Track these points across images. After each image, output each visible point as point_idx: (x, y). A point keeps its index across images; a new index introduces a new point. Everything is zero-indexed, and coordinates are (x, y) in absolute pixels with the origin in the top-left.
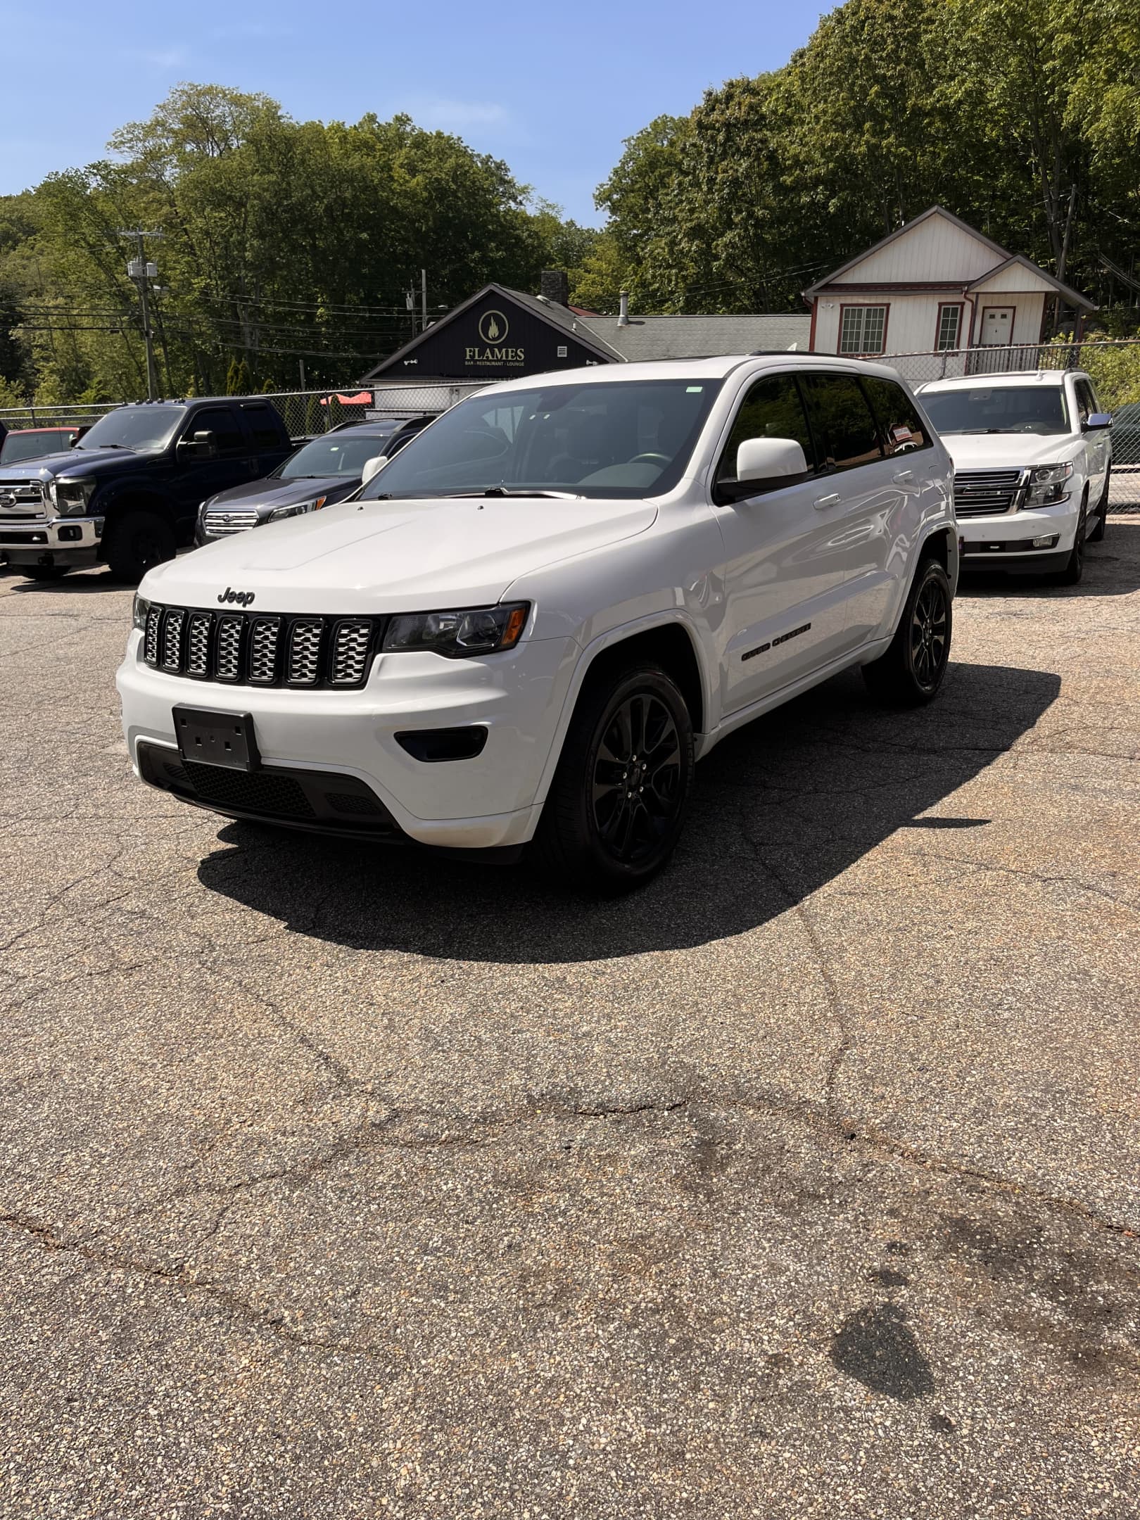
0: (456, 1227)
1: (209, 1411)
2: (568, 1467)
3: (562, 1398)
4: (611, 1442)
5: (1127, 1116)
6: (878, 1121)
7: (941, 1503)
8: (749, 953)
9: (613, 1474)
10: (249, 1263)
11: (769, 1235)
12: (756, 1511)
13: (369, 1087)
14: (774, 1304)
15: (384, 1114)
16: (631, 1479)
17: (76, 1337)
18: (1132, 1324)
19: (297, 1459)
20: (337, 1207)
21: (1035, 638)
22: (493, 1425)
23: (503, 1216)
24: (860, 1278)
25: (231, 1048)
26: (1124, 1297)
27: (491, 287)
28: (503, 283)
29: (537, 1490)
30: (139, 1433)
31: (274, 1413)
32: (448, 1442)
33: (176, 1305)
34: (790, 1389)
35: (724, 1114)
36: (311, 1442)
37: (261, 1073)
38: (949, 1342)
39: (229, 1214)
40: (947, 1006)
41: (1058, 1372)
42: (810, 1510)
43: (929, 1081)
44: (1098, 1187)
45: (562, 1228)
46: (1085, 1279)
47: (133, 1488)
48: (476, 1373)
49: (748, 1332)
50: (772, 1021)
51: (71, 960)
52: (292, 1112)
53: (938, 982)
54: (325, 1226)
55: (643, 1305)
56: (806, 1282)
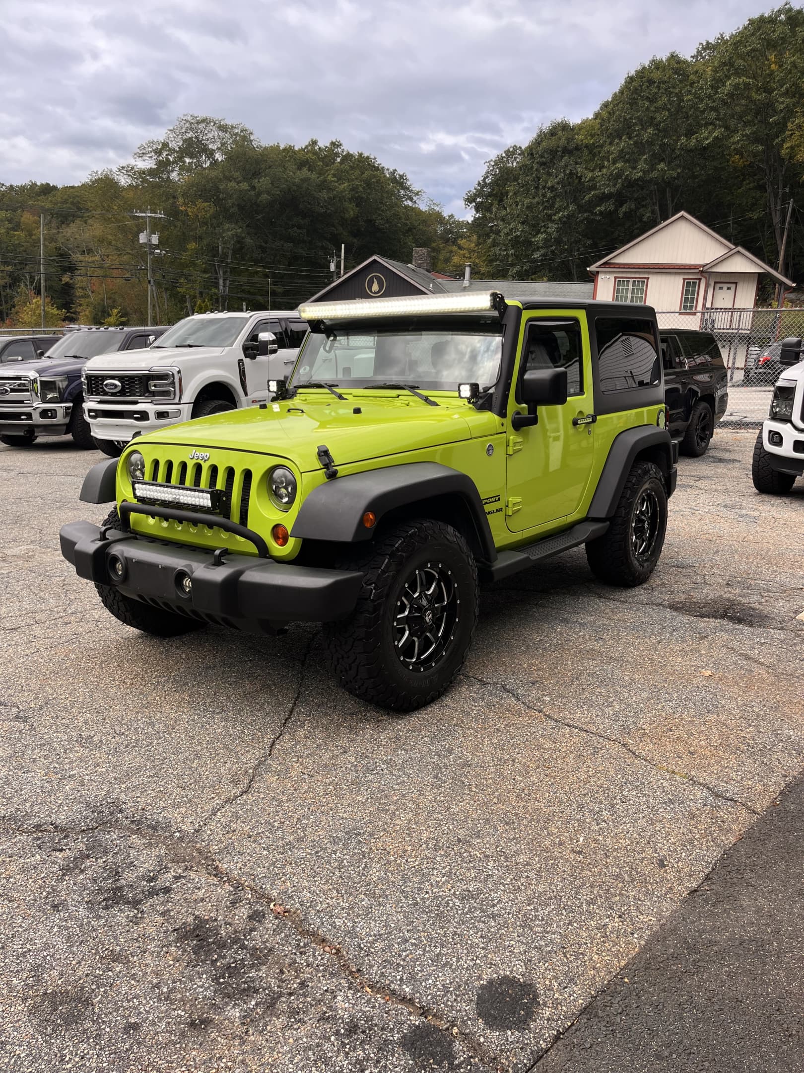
5: (389, 853)
6: (217, 847)
11: (64, 923)
14: (23, 969)
18: (253, 1003)
24: (98, 957)
26: (267, 982)
27: (375, 257)
35: (115, 837)
38: (116, 1004)
40: (335, 770)
41: (171, 1032)
43: (275, 821)
44: (321, 902)
46: (253, 966)
50: (207, 773)
53: (345, 752)
56: (58, 957)
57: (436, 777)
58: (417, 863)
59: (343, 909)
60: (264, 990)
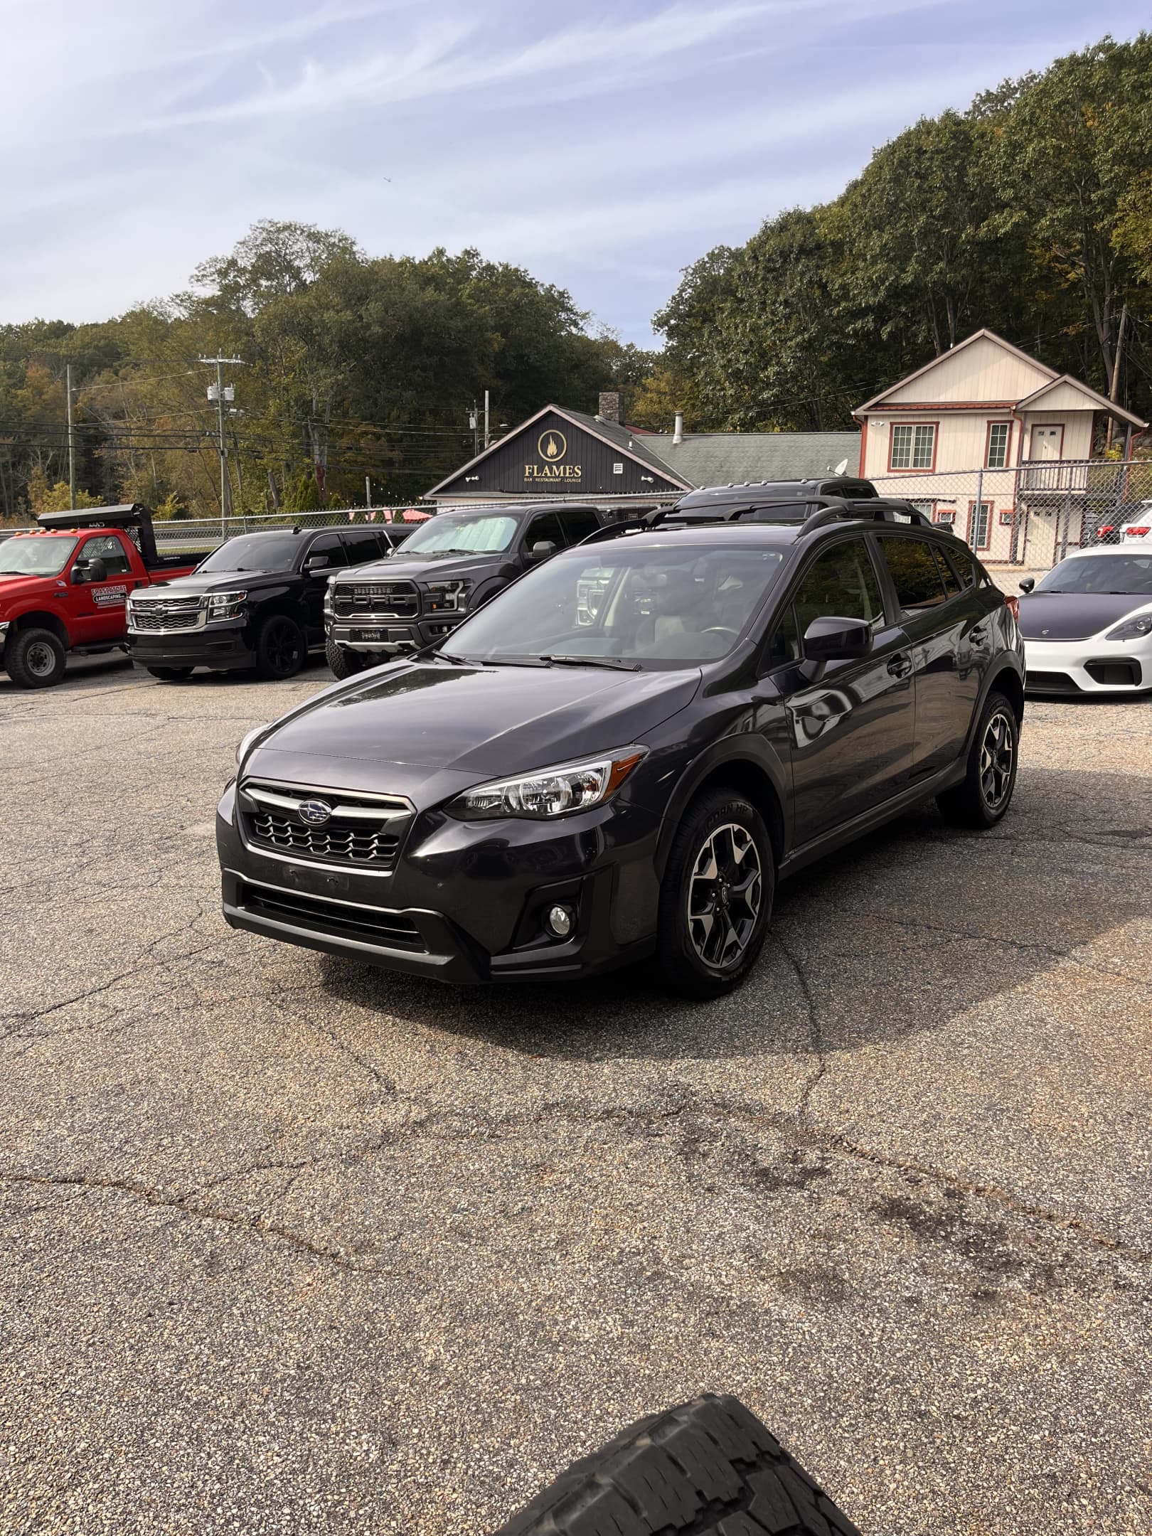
0: (480, 1195)
1: (281, 1311)
2: (558, 1351)
3: (557, 1308)
4: (593, 1337)
5: (1056, 1129)
6: (840, 1129)
7: (849, 1385)
8: (746, 1000)
9: (593, 1357)
10: (312, 1218)
11: (736, 1206)
12: (702, 1384)
13: (413, 1095)
14: (734, 1251)
15: (424, 1115)
16: (606, 1360)
17: (174, 1263)
18: (1027, 1275)
19: (349, 1342)
20: (384, 1179)
21: (1054, 740)
22: (502, 1323)
23: (519, 1188)
24: (807, 1236)
25: (298, 1065)
26: (1025, 1256)
27: (550, 408)
28: (562, 405)
29: (533, 1365)
30: (225, 1325)
31: (332, 1312)
32: (465, 1335)
33: (254, 1242)
34: (739, 1307)
35: (710, 1120)
36: (358, 1331)
37: (322, 1084)
38: (872, 1280)
39: (296, 1183)
40: (915, 1044)
41: (959, 1304)
42: (745, 1385)
43: (889, 1100)
44: (1019, 1179)
45: (567, 1198)
46: (994, 1241)
47: (221, 1360)
48: (491, 1291)
49: (710, 1269)
51: (161, 997)
52: (349, 1112)
54: (374, 1193)
55: (628, 1249)
56: (762, 1237)
57: (1045, 1048)
58: (1099, 1138)
59: (1051, 1185)
60: (1029, 1263)
